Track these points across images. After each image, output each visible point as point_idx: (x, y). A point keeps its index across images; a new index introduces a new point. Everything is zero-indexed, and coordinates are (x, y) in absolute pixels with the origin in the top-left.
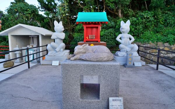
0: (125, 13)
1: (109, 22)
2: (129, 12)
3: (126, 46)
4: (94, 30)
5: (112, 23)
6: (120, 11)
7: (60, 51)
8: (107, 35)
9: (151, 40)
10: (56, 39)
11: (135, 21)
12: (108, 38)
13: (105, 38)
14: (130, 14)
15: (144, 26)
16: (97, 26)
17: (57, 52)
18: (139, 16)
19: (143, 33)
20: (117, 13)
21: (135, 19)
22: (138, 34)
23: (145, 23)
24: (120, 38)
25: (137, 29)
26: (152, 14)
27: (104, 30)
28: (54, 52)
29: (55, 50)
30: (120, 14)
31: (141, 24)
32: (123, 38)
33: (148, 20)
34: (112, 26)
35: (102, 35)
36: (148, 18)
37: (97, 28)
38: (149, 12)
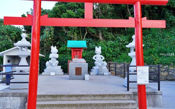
0: (105, 36)
1: (91, 45)
2: (108, 35)
3: (99, 62)
4: (78, 52)
5: (93, 45)
6: (100, 34)
7: (55, 66)
8: (89, 56)
9: (126, 60)
10: (52, 58)
11: (114, 44)
12: (89, 59)
13: (87, 59)
14: (110, 37)
15: (121, 49)
16: (80, 50)
17: (53, 66)
18: (117, 39)
19: (120, 55)
20: (98, 36)
21: (113, 42)
22: (116, 55)
23: (122, 46)
24: (95, 58)
25: (115, 51)
26: (127, 38)
27: (86, 51)
28: (51, 67)
29: (52, 66)
30: (101, 37)
31: (118, 46)
32: (97, 57)
33: (124, 43)
34: (93, 48)
35: (84, 56)
36: (124, 42)
37: (80, 51)
38: (124, 37)
